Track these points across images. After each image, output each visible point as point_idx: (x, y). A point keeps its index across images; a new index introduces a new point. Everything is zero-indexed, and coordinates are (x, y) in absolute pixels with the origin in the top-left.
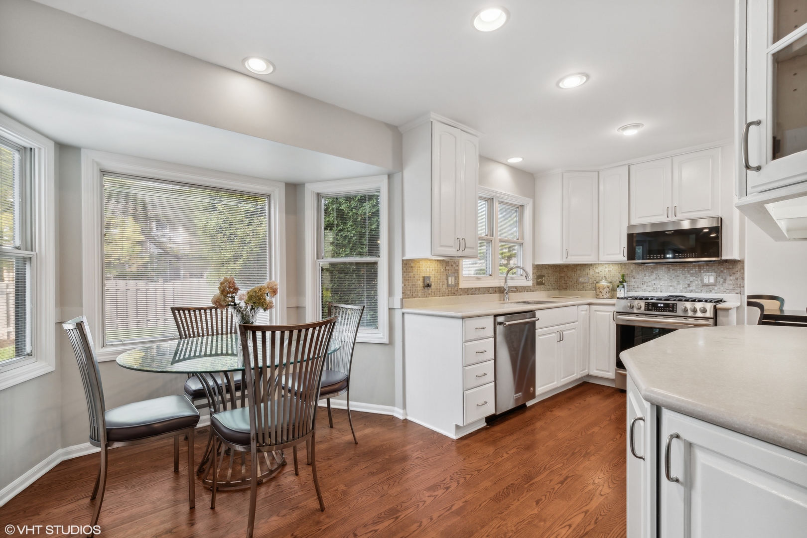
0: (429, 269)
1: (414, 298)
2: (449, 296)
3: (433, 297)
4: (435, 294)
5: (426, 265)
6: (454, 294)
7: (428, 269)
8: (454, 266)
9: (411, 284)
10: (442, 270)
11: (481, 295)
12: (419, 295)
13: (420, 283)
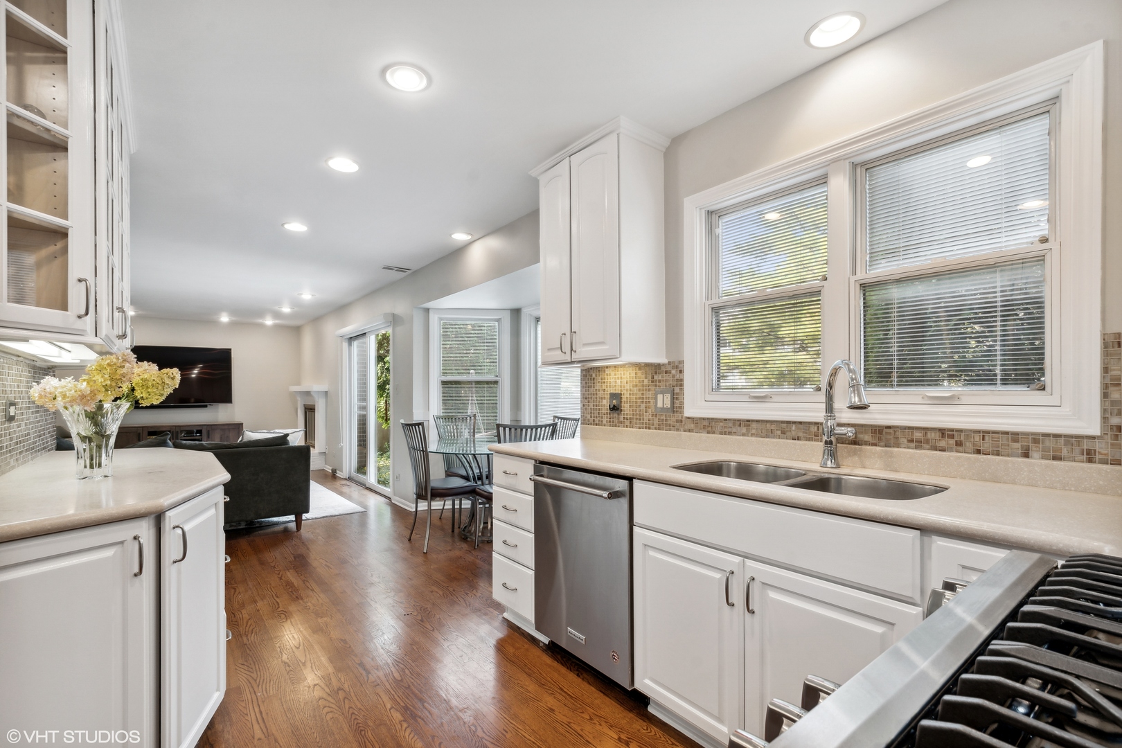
0: (620, 381)
1: (596, 425)
2: (659, 429)
3: (627, 427)
4: (630, 422)
5: (615, 375)
6: (671, 427)
7: (618, 381)
8: (673, 372)
9: (591, 404)
10: (646, 382)
11: (753, 439)
12: (604, 422)
13: (606, 403)
